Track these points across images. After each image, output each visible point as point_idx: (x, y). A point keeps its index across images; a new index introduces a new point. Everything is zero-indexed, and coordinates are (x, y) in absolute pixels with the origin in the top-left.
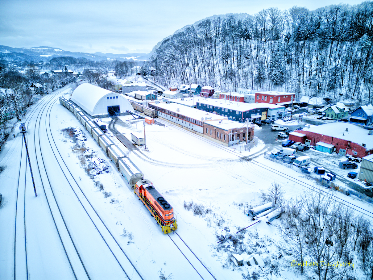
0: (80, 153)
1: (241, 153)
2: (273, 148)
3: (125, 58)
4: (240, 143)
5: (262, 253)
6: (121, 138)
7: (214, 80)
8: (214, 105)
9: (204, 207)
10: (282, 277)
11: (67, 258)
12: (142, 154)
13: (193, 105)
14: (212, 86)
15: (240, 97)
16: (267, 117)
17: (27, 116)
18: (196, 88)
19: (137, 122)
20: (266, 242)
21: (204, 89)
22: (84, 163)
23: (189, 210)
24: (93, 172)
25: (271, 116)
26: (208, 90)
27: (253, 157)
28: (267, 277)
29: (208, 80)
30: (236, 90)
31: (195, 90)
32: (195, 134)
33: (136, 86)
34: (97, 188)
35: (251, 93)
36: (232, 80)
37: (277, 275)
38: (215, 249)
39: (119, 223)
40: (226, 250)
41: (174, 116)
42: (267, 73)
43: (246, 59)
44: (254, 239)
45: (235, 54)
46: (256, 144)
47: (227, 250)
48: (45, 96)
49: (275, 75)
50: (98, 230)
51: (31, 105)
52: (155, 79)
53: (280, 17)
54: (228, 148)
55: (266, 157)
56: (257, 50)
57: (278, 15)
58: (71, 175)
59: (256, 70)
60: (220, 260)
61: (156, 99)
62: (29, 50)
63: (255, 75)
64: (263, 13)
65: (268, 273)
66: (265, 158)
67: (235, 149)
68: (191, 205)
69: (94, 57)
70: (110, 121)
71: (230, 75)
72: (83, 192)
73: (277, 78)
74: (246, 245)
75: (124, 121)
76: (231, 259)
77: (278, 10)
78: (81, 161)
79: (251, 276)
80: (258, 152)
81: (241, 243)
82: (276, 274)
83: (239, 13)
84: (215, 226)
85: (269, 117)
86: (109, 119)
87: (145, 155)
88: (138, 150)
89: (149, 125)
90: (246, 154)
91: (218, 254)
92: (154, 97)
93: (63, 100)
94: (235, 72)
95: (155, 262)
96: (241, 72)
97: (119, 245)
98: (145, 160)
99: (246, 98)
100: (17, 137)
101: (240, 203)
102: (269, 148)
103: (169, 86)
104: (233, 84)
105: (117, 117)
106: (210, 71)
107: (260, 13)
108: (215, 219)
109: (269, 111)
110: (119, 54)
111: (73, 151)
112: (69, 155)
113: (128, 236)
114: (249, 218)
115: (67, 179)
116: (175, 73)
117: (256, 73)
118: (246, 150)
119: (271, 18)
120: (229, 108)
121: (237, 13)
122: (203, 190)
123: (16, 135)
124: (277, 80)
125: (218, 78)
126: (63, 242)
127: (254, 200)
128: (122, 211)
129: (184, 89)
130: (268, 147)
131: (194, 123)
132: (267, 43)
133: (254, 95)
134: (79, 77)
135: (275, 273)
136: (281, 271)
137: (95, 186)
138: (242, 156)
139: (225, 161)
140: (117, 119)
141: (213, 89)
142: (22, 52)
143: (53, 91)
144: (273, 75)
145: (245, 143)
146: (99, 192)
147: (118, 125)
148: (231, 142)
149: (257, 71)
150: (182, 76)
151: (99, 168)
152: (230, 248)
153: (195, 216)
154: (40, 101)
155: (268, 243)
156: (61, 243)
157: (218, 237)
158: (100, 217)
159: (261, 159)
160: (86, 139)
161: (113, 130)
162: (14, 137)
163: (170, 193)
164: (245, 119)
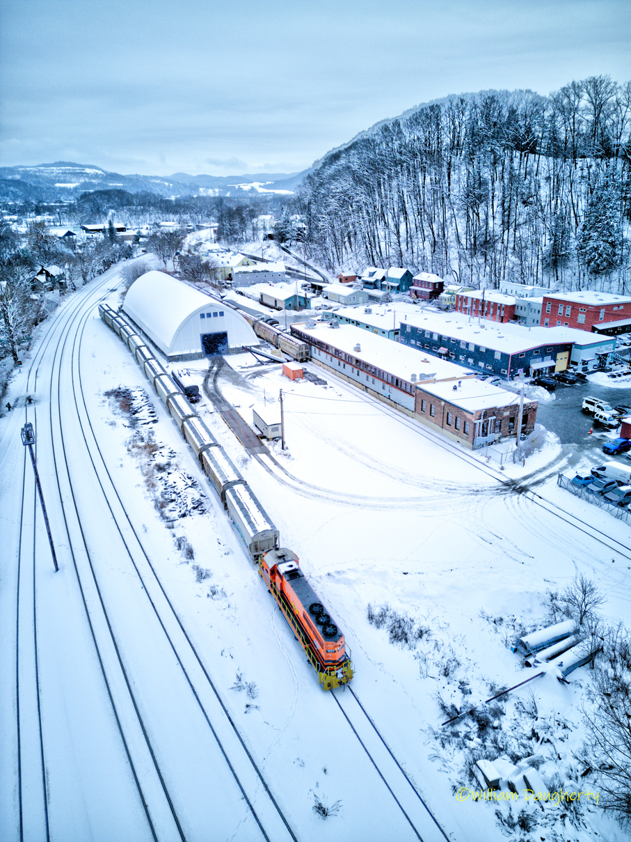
0: (143, 456)
1: (502, 469)
2: (580, 458)
3: (239, 186)
4: (503, 440)
5: (543, 762)
6: (231, 417)
7: (443, 256)
8: (442, 333)
9: (413, 621)
10: (589, 829)
11: (121, 738)
12: (276, 463)
13: (393, 328)
14: (439, 272)
15: (506, 306)
16: (568, 363)
17: (33, 353)
18: (400, 278)
19: (265, 372)
20: (556, 730)
21: (418, 281)
22: (153, 485)
23: (378, 627)
24: (171, 511)
25: (580, 362)
26: (429, 283)
27: (532, 482)
28: (553, 827)
29: (430, 258)
30: (495, 284)
31: (397, 282)
32: (396, 411)
33: (262, 271)
34: (180, 555)
35: (533, 294)
36: (488, 257)
37: (577, 825)
38: (436, 738)
39: (226, 653)
40: (462, 746)
41: (348, 363)
42: (574, 243)
43: (522, 205)
44: (528, 719)
45: (498, 193)
46: (538, 445)
47: (464, 744)
48: (68, 296)
49: (596, 249)
50: (183, 669)
51: (41, 321)
52: (305, 251)
53: (615, 99)
54: (473, 453)
55: (562, 484)
56: (552, 185)
57: (609, 95)
58: (127, 516)
59: (548, 237)
60: (447, 770)
61: (308, 306)
62: (32, 172)
63: (543, 249)
64: (571, 90)
65: (556, 817)
66: (560, 486)
67: (489, 458)
68: (383, 615)
69: (171, 185)
70: (208, 368)
71: (482, 245)
72: (150, 565)
73: (599, 258)
74: (508, 734)
75: (237, 370)
76: (473, 770)
77: (609, 84)
78: (145, 478)
79: (516, 820)
80: (544, 469)
81: (497, 728)
82: (576, 822)
83: (511, 90)
84: (436, 676)
85: (576, 364)
86: (205, 364)
87: (282, 468)
88: (267, 453)
89: (292, 382)
90: (515, 472)
91: (443, 753)
92: (303, 303)
93: (107, 311)
94: (497, 238)
95: (303, 765)
96: (512, 239)
97: (226, 712)
98: (282, 482)
99: (520, 308)
100: (15, 409)
101: (497, 617)
102: (570, 455)
103: (338, 270)
104: (491, 269)
105: (221, 359)
106: (436, 236)
107: (563, 89)
108: (438, 657)
109: (574, 350)
110: (224, 176)
111: (129, 450)
112: (121, 462)
113: (246, 689)
114: (516, 659)
115: (118, 528)
116: (352, 239)
117: (546, 242)
118: (514, 463)
119: (592, 103)
120: (478, 344)
121: (505, 89)
122: (411, 574)
123: (12, 405)
124: (598, 262)
125: (453, 254)
126: (112, 694)
127: (530, 611)
128: (232, 619)
129: (372, 280)
130: (569, 453)
131: (392, 385)
132: (579, 164)
133: (541, 300)
134: (139, 243)
135: (572, 818)
136: (586, 813)
137: (177, 548)
138: (504, 479)
139: (464, 492)
140: (222, 364)
141: (441, 280)
142: (18, 177)
143: (86, 282)
144: (591, 249)
145: (514, 440)
146: (186, 564)
147: (224, 381)
148: (480, 440)
149: (550, 239)
150: (369, 246)
151: (185, 502)
152: (470, 739)
153: (391, 645)
154: (59, 309)
155: (560, 733)
156: (108, 698)
157: (444, 707)
158: (188, 635)
159: (550, 489)
160: (155, 418)
161: (213, 394)
162: (9, 410)
163: (337, 577)
164: (515, 371)
